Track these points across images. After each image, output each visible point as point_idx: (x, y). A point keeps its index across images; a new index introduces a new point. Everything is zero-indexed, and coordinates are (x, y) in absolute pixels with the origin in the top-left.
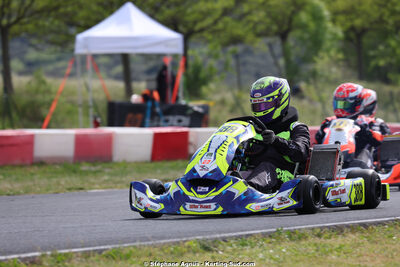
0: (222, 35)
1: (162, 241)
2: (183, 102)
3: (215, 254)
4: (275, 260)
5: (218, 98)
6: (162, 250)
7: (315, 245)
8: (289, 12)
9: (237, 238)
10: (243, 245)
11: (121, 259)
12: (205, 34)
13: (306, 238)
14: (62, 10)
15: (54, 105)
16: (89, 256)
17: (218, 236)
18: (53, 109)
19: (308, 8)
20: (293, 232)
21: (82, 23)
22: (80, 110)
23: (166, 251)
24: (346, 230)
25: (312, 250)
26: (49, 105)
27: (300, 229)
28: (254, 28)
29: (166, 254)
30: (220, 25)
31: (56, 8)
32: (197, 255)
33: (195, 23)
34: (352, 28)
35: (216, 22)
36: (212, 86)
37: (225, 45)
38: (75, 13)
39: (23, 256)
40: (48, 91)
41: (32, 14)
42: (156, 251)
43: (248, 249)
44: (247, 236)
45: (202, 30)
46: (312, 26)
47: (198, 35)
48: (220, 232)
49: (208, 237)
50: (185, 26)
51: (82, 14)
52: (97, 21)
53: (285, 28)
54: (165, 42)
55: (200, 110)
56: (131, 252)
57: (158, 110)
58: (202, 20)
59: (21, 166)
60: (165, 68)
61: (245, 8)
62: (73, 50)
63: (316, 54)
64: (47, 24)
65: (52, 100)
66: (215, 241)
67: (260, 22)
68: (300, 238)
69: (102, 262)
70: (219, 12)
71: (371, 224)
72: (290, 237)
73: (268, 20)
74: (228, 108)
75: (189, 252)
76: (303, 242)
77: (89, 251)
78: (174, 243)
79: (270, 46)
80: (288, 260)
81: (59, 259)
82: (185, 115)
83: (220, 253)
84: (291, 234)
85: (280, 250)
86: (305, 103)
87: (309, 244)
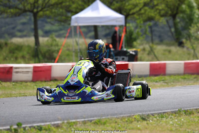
0: (144, 16)
1: (122, 116)
2: (125, 49)
3: (148, 122)
4: (178, 125)
5: (141, 47)
6: (121, 120)
8: (177, 5)
9: (158, 114)
10: (162, 117)
11: (101, 124)
12: (135, 16)
13: (193, 114)
14: (64, 4)
15: (60, 51)
16: (86, 123)
17: (149, 113)
18: (60, 53)
19: (186, 2)
20: (187, 111)
21: (74, 10)
22: (74, 54)
23: (124, 120)
25: (197, 119)
26: (58, 51)
27: (190, 109)
28: (159, 13)
29: (124, 122)
30: (143, 11)
31: (61, 3)
32: (139, 122)
33: (130, 10)
35: (140, 10)
36: (139, 41)
37: (145, 21)
38: (70, 6)
39: (53, 123)
40: (57, 45)
41: (49, 6)
42: (119, 121)
43: (164, 119)
44: (164, 113)
45: (133, 14)
46: (188, 11)
47: (132, 16)
48: (150, 111)
49: (144, 113)
50: (125, 12)
51: (74, 6)
52: (82, 10)
53: (175, 12)
54: (116, 19)
55: (134, 53)
56: (106, 121)
57: (112, 53)
58: (134, 9)
59: (45, 81)
60: (116, 32)
61: (155, 2)
62: (70, 24)
63: (191, 25)
64: (56, 11)
65: (59, 49)
66: (148, 115)
67: (163, 9)
68: (190, 114)
69: (92, 126)
70: (142, 5)
72: (185, 113)
73: (166, 9)
74: (147, 52)
75: (135, 121)
76: (192, 116)
77: (86, 121)
78: (128, 117)
79: (167, 21)
80: (185, 124)
81: (71, 124)
82: (126, 56)
83: (151, 121)
84: (186, 112)
85: (181, 120)
86: (185, 49)
87: (195, 117)
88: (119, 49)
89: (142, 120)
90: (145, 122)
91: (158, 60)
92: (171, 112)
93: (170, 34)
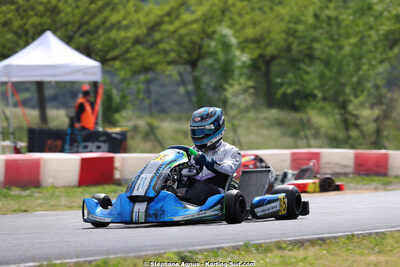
8: (198, 40)
13: (271, 251)
19: (216, 36)
20: (260, 245)
27: (264, 243)
28: (165, 56)
34: (261, 56)
35: (128, 50)
44: (219, 248)
53: (195, 55)
54: (83, 70)
61: (157, 36)
63: (227, 82)
68: (266, 251)
70: (131, 41)
72: (257, 249)
76: (270, 255)
84: (258, 247)
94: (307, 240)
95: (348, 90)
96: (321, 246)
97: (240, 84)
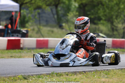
2: (19, 29)
3: (28, 80)
5: (32, 28)
6: (8, 78)
7: (66, 78)
9: (36, 75)
10: (39, 77)
13: (63, 76)
17: (30, 74)
20: (58, 73)
24: (77, 73)
25: (65, 80)
27: (60, 73)
28: (46, 3)
29: (10, 80)
32: (22, 81)
36: (30, 23)
42: (6, 79)
43: (41, 79)
44: (41, 74)
48: (31, 73)
49: (26, 74)
53: (57, 3)
55: (25, 32)
66: (29, 76)
71: (87, 71)
72: (57, 75)
74: (35, 31)
75: (18, 79)
76: (61, 77)
78: (13, 76)
82: (20, 34)
83: (30, 80)
85: (53, 80)
86: (64, 30)
87: (64, 78)
88: (15, 28)
89: (23, 79)
90: (26, 81)
91: (43, 37)
92: (46, 74)
93: (53, 19)
94: (78, 72)
95: (114, 17)
96: (83, 74)
97: (73, 14)
